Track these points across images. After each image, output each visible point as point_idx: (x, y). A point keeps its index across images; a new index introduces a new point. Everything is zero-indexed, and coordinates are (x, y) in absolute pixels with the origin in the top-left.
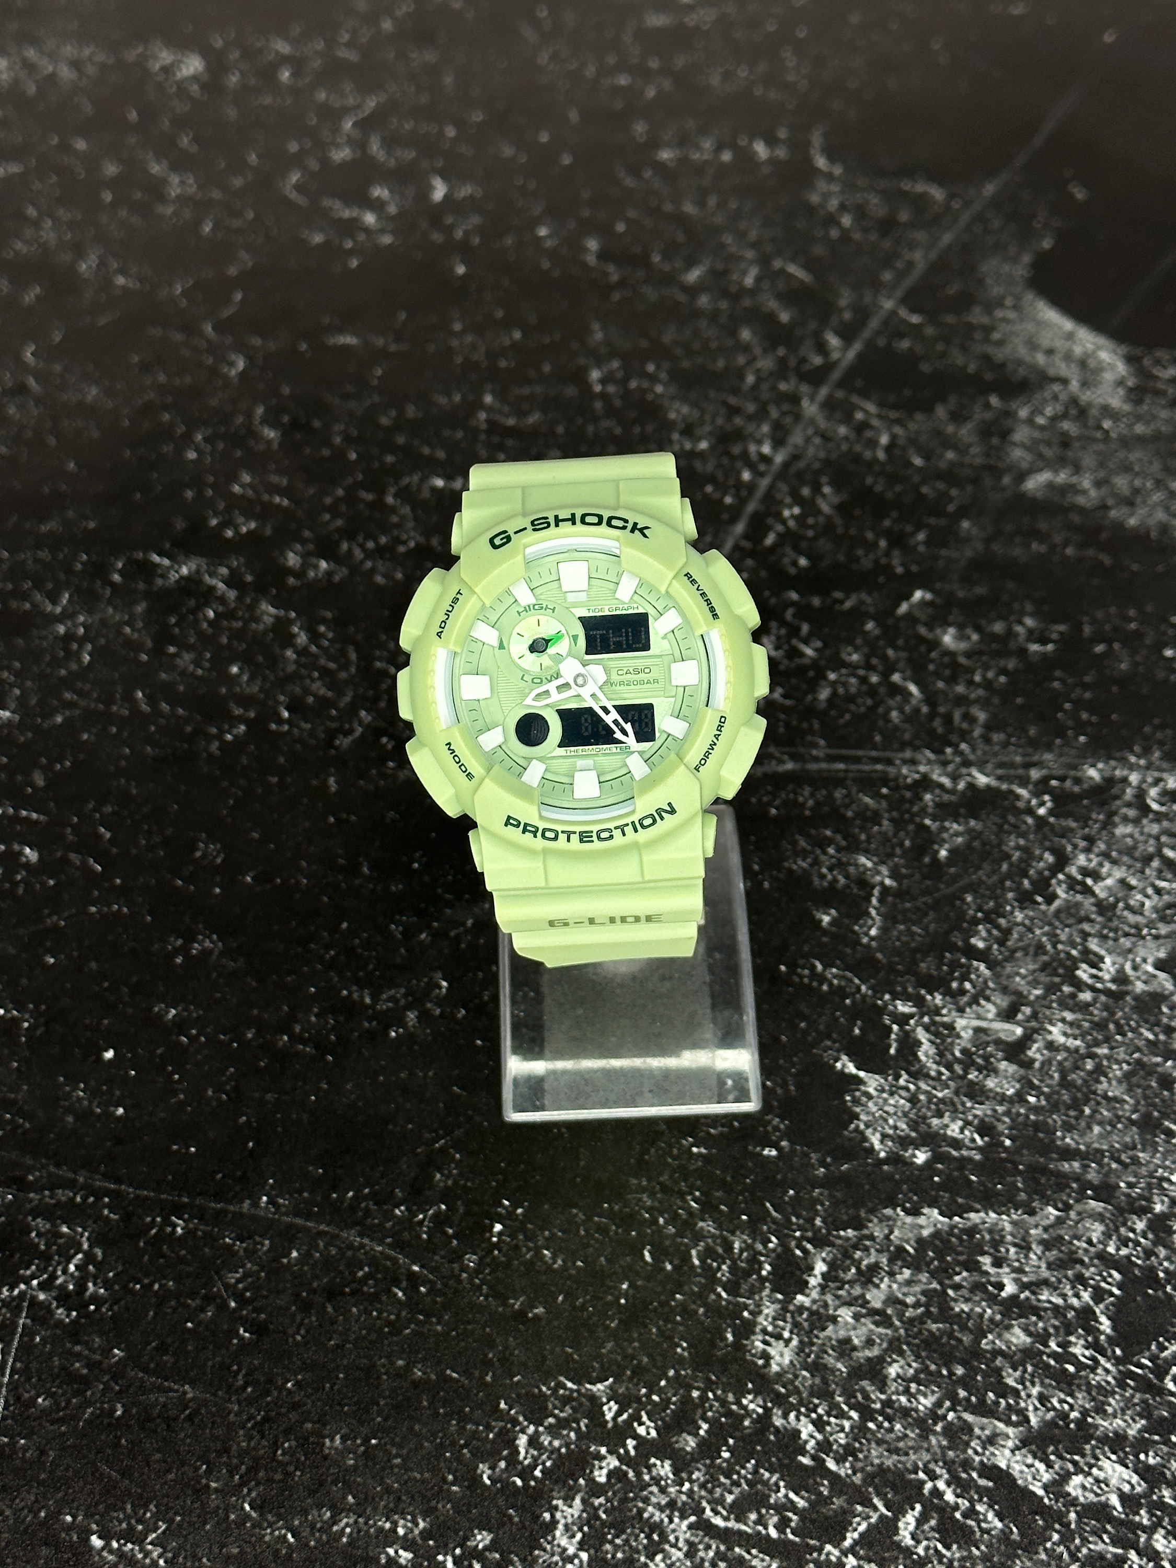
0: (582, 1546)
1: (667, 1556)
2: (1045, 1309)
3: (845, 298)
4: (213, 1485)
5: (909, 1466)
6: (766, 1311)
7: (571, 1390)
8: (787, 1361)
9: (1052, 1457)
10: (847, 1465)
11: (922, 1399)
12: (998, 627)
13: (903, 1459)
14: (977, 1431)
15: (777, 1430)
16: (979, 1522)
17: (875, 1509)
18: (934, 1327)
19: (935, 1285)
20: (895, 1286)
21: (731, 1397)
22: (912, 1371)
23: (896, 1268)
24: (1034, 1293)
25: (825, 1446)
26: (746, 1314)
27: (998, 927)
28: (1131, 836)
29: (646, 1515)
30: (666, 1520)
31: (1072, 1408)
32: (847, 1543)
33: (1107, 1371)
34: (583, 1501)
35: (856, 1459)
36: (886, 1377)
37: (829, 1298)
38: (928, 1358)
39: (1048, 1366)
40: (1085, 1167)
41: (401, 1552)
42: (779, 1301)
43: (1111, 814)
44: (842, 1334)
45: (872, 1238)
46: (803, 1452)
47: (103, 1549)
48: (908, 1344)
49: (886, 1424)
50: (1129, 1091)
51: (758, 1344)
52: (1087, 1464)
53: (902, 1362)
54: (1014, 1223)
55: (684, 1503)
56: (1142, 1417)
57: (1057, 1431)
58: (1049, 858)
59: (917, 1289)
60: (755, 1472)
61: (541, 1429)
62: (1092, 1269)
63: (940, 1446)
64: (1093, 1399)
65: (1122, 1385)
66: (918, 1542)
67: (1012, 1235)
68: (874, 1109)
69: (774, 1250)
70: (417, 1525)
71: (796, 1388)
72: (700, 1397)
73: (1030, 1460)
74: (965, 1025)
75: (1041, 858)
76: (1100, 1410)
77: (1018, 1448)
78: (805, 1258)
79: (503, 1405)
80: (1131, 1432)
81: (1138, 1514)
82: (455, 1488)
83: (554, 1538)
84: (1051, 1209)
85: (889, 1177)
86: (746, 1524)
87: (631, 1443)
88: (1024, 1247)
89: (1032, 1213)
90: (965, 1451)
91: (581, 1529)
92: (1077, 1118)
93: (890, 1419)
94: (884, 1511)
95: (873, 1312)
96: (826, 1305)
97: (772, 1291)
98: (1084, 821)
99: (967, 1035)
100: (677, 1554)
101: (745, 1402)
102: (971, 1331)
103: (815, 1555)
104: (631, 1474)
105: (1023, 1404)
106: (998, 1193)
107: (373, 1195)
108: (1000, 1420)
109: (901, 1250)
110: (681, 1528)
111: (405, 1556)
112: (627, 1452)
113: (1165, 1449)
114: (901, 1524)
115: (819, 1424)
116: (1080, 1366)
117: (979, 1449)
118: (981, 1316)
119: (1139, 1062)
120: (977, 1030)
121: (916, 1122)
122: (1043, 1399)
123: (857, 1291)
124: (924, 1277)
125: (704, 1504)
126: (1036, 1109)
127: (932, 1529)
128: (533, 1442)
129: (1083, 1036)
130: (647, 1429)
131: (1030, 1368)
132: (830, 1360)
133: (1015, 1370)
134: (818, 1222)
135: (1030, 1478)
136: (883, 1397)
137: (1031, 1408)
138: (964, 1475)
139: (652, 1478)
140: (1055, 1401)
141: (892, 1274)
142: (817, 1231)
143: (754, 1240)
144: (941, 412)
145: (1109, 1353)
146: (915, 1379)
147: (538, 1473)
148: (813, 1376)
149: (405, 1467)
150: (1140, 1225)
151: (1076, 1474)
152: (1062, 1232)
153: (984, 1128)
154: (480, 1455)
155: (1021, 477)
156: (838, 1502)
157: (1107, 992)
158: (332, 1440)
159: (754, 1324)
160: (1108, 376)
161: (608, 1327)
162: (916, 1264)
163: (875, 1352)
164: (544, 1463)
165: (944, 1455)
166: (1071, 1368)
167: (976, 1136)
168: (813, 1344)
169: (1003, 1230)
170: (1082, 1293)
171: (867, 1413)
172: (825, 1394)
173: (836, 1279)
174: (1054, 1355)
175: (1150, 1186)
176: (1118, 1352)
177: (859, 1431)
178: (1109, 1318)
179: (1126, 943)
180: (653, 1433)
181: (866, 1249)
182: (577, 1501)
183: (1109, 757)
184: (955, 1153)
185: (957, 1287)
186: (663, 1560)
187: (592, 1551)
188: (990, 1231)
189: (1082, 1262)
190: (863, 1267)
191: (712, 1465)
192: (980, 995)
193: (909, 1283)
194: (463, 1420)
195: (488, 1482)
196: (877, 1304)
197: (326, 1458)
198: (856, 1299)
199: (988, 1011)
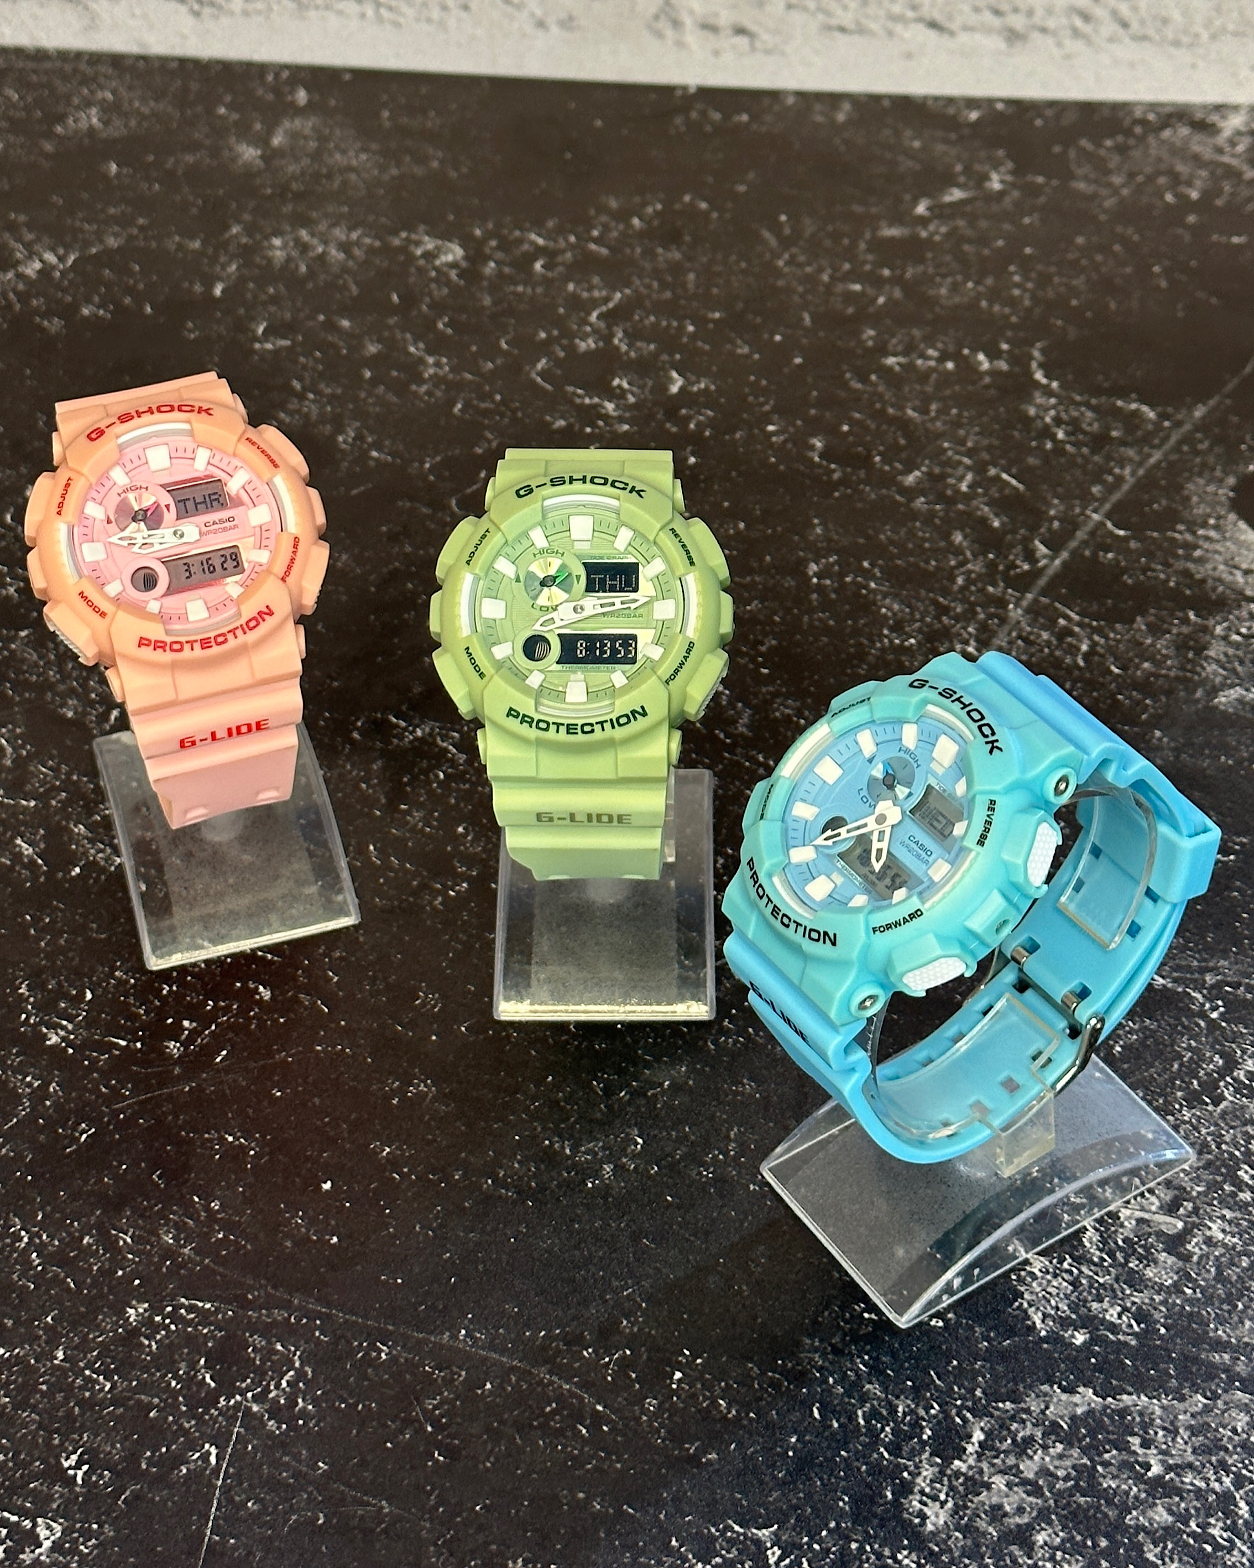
2: (1188, 1491)
3: (1055, 509)
6: (925, 1473)
7: (738, 1533)
8: (941, 1522)
11: (1066, 1566)
18: (1082, 1499)
19: (1085, 1461)
20: (1047, 1459)
21: (887, 1552)
22: (1058, 1540)
23: (1049, 1442)
24: (1178, 1475)
26: (905, 1474)
33: (1242, 1553)
36: (1034, 1543)
37: (985, 1465)
38: (1075, 1528)
39: (1186, 1544)
40: (1235, 1359)
42: (938, 1464)
44: (995, 1500)
45: (1028, 1411)
48: (1056, 1514)
51: (915, 1503)
53: (1050, 1531)
54: (1163, 1407)
58: (1218, 1060)
59: (1068, 1463)
62: (1235, 1457)
67: (1161, 1419)
68: (1038, 1289)
69: (935, 1417)
71: (949, 1547)
72: (858, 1549)
74: (1128, 1215)
75: (1211, 1061)
78: (964, 1426)
79: (674, 1543)
84: (1199, 1397)
85: (1048, 1355)
88: (1172, 1431)
89: (1182, 1399)
92: (1229, 1312)
95: (1026, 1482)
96: (981, 1472)
97: (931, 1455)
99: (1130, 1225)
101: (900, 1557)
102: (1117, 1507)
106: (1152, 1379)
107: (565, 1338)
109: (1055, 1424)
116: (1216, 1546)
118: (1127, 1493)
120: (1140, 1221)
121: (1077, 1305)
123: (1011, 1461)
124: (1075, 1452)
126: (1191, 1301)
129: (1240, 1234)
131: (1170, 1546)
132: (982, 1524)
133: (1155, 1546)
134: (978, 1393)
136: (1030, 1562)
141: (1045, 1447)
142: (976, 1401)
143: (917, 1405)
145: (1246, 1537)
146: (1061, 1547)
148: (965, 1537)
152: (1209, 1420)
153: (1141, 1315)
155: (1214, 691)
158: (515, 1562)
159: (913, 1483)
161: (775, 1477)
162: (1069, 1440)
163: (1024, 1519)
166: (1209, 1548)
167: (1133, 1322)
168: (966, 1507)
169: (1153, 1413)
170: (1224, 1479)
172: (975, 1557)
173: (993, 1448)
174: (1193, 1535)
178: (1247, 1504)
181: (1023, 1422)
184: (1111, 1336)
185: (1106, 1464)
188: (1141, 1414)
189: (1226, 1450)
190: (1019, 1439)
193: (1061, 1457)
194: (637, 1553)
196: (1031, 1476)
198: (1011, 1468)
199: (1153, 1204)
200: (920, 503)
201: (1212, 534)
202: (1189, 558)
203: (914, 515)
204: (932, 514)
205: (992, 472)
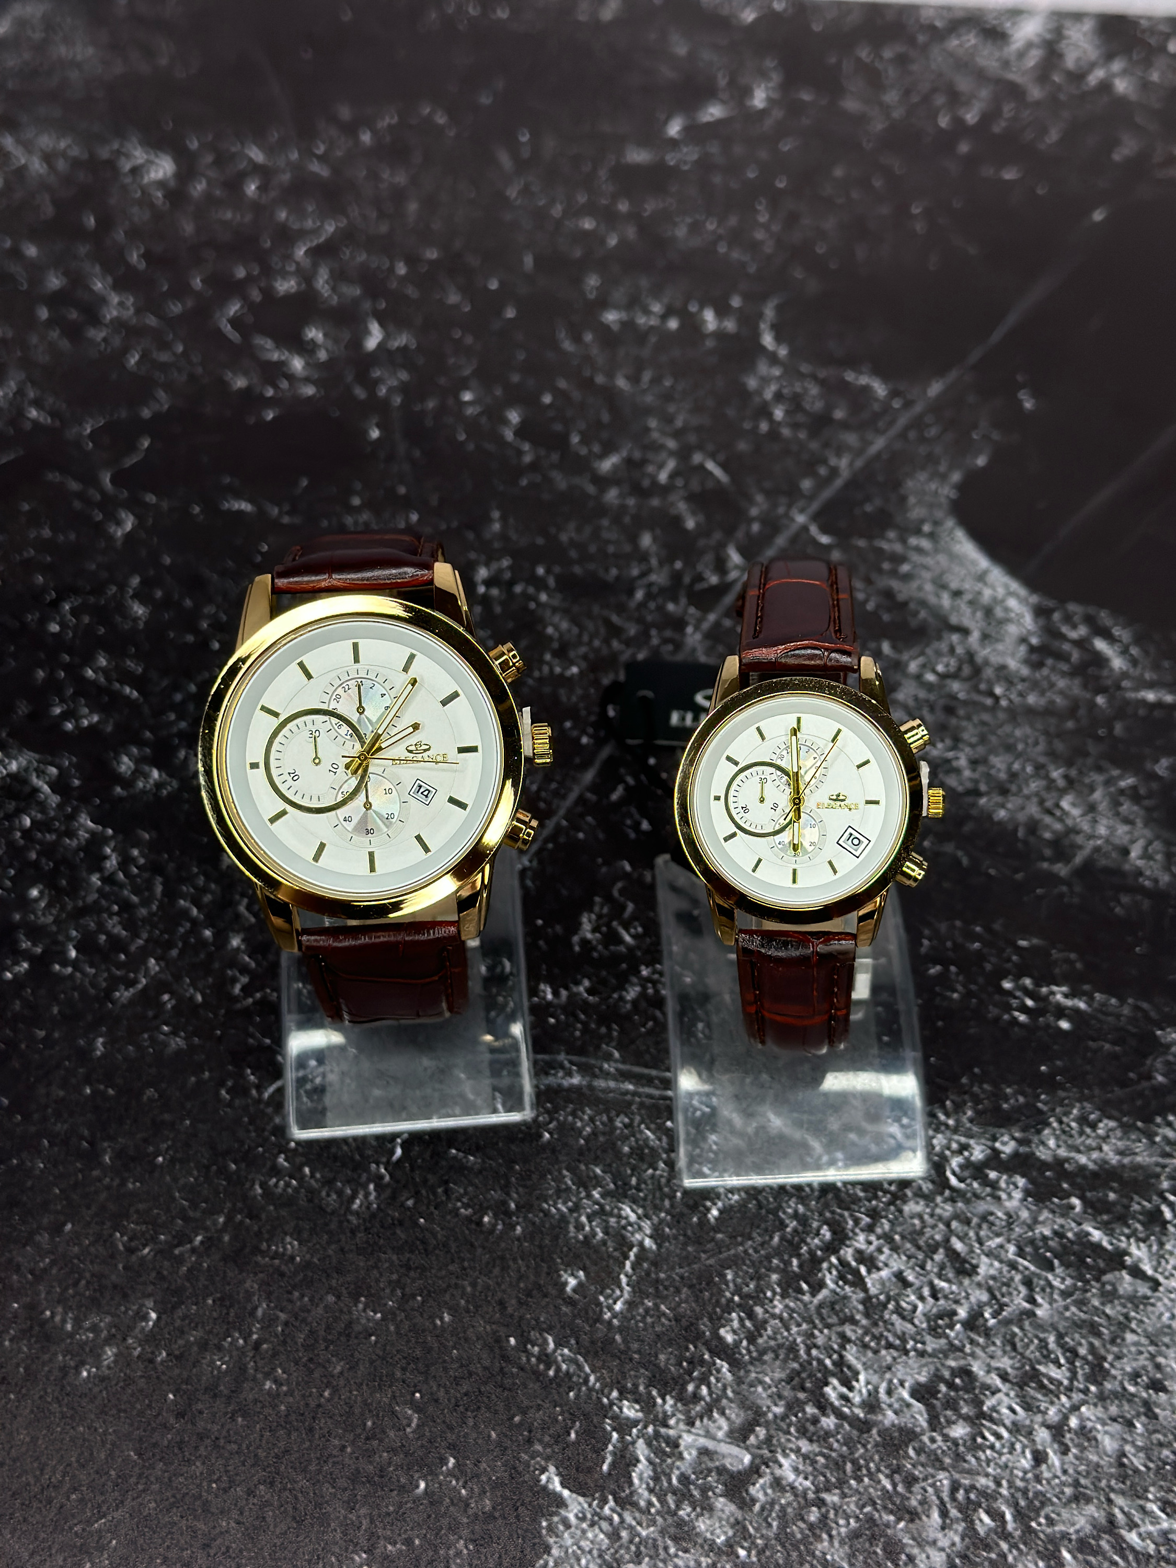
3: (758, 507)
27: (751, 1315)
28: (920, 1216)
58: (826, 1233)
68: (569, 1542)
74: (690, 1443)
75: (817, 1233)
99: (690, 1456)
120: (703, 1452)
129: (814, 1474)
157: (854, 1420)
160: (1013, 630)
179: (886, 1356)
192: (714, 1406)
199: (720, 1428)
200: (612, 495)
201: (925, 544)
202: (894, 573)
203: (602, 510)
204: (623, 508)
205: (697, 458)
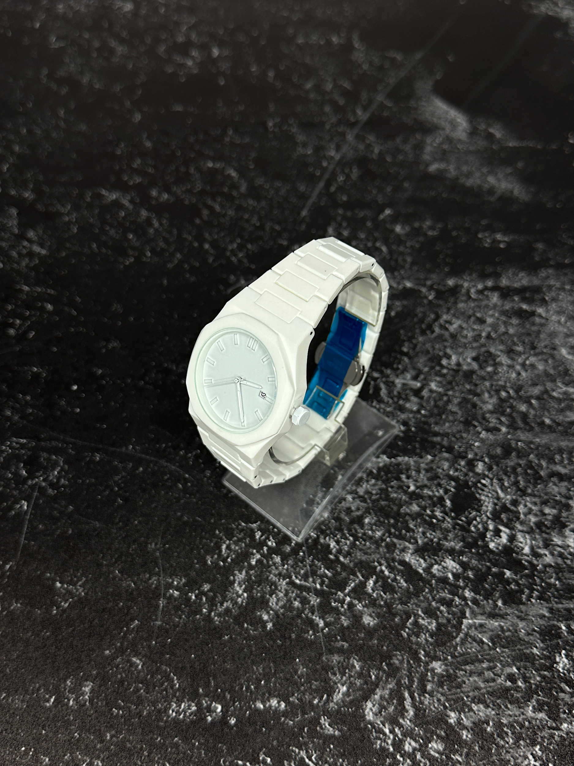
0: (244, 591)
1: (277, 595)
2: (425, 497)
3: (364, 96)
4: (105, 562)
5: (371, 559)
7: (244, 526)
9: (426, 557)
10: (348, 559)
11: (378, 533)
12: (417, 225)
13: (369, 557)
14: (398, 546)
15: (321, 545)
16: (397, 583)
17: (358, 577)
19: (384, 486)
20: (368, 486)
22: (374, 521)
23: (369, 479)
24: (421, 490)
25: (339, 551)
27: (412, 343)
28: (463, 308)
29: (270, 578)
30: (277, 580)
31: (435, 537)
32: (347, 591)
33: (449, 522)
34: (247, 572)
35: (351, 557)
36: (364, 523)
38: (381, 515)
39: (425, 520)
40: (443, 439)
41: (175, 592)
43: (457, 299)
44: (348, 505)
46: (331, 554)
47: (61, 588)
48: (372, 510)
49: (363, 542)
50: (460, 409)
52: (440, 560)
53: (370, 517)
54: (414, 461)
55: (285, 574)
56: (462, 541)
57: (428, 547)
58: (432, 316)
59: (377, 487)
60: (313, 561)
61: (231, 542)
62: (444, 481)
63: (383, 552)
64: (442, 534)
65: (454, 528)
66: (374, 591)
67: (414, 466)
70: (181, 580)
71: (329, 527)
73: (418, 558)
74: (399, 382)
75: (429, 316)
76: (446, 539)
77: (413, 553)
79: (217, 532)
80: (457, 547)
81: (458, 581)
82: (197, 566)
83: (234, 587)
84: (429, 456)
86: (308, 583)
87: (265, 548)
88: (418, 471)
89: (421, 457)
90: (393, 554)
91: (244, 583)
93: (365, 540)
94: (361, 578)
95: (360, 497)
98: (446, 301)
99: (399, 386)
100: (281, 595)
102: (397, 505)
103: (334, 596)
104: (265, 561)
105: (416, 535)
107: (172, 446)
108: (407, 541)
109: (371, 472)
110: (283, 583)
111: (176, 593)
112: (263, 551)
113: (470, 555)
114: (367, 584)
115: (338, 542)
116: (438, 520)
117: (398, 553)
118: (401, 499)
119: (464, 399)
120: (404, 384)
122: (424, 533)
123: (354, 488)
124: (380, 483)
125: (292, 574)
126: (424, 416)
127: (380, 586)
128: (228, 547)
129: (443, 386)
130: (271, 543)
131: (419, 520)
132: (343, 516)
133: (413, 521)
135: (417, 565)
136: (362, 531)
137: (419, 537)
138: (392, 564)
139: (273, 563)
140: (428, 535)
141: (367, 481)
144: (398, 140)
145: (449, 515)
146: (375, 524)
147: (229, 560)
148: (336, 522)
149: (178, 557)
150: (463, 463)
151: (435, 564)
152: (433, 465)
153: (405, 423)
154: (207, 552)
155: (427, 165)
156: (344, 574)
157: (453, 370)
158: (151, 545)
160: (461, 128)
162: (377, 477)
163: (359, 513)
164: (231, 556)
165: (385, 555)
166: (434, 521)
168: (336, 509)
169: (410, 464)
170: (440, 490)
171: (356, 538)
172: (340, 530)
174: (428, 515)
175: (467, 448)
176: (453, 514)
177: (353, 545)
178: (450, 500)
179: (461, 350)
180: (274, 544)
182: (244, 572)
183: (456, 276)
185: (392, 487)
186: (276, 597)
187: (248, 593)
188: (405, 465)
189: (439, 478)
191: (296, 558)
192: (405, 370)
193: (374, 485)
194: (202, 538)
195: (210, 563)
196: (361, 493)
197: (148, 552)
198: (353, 491)
201: (425, 104)
